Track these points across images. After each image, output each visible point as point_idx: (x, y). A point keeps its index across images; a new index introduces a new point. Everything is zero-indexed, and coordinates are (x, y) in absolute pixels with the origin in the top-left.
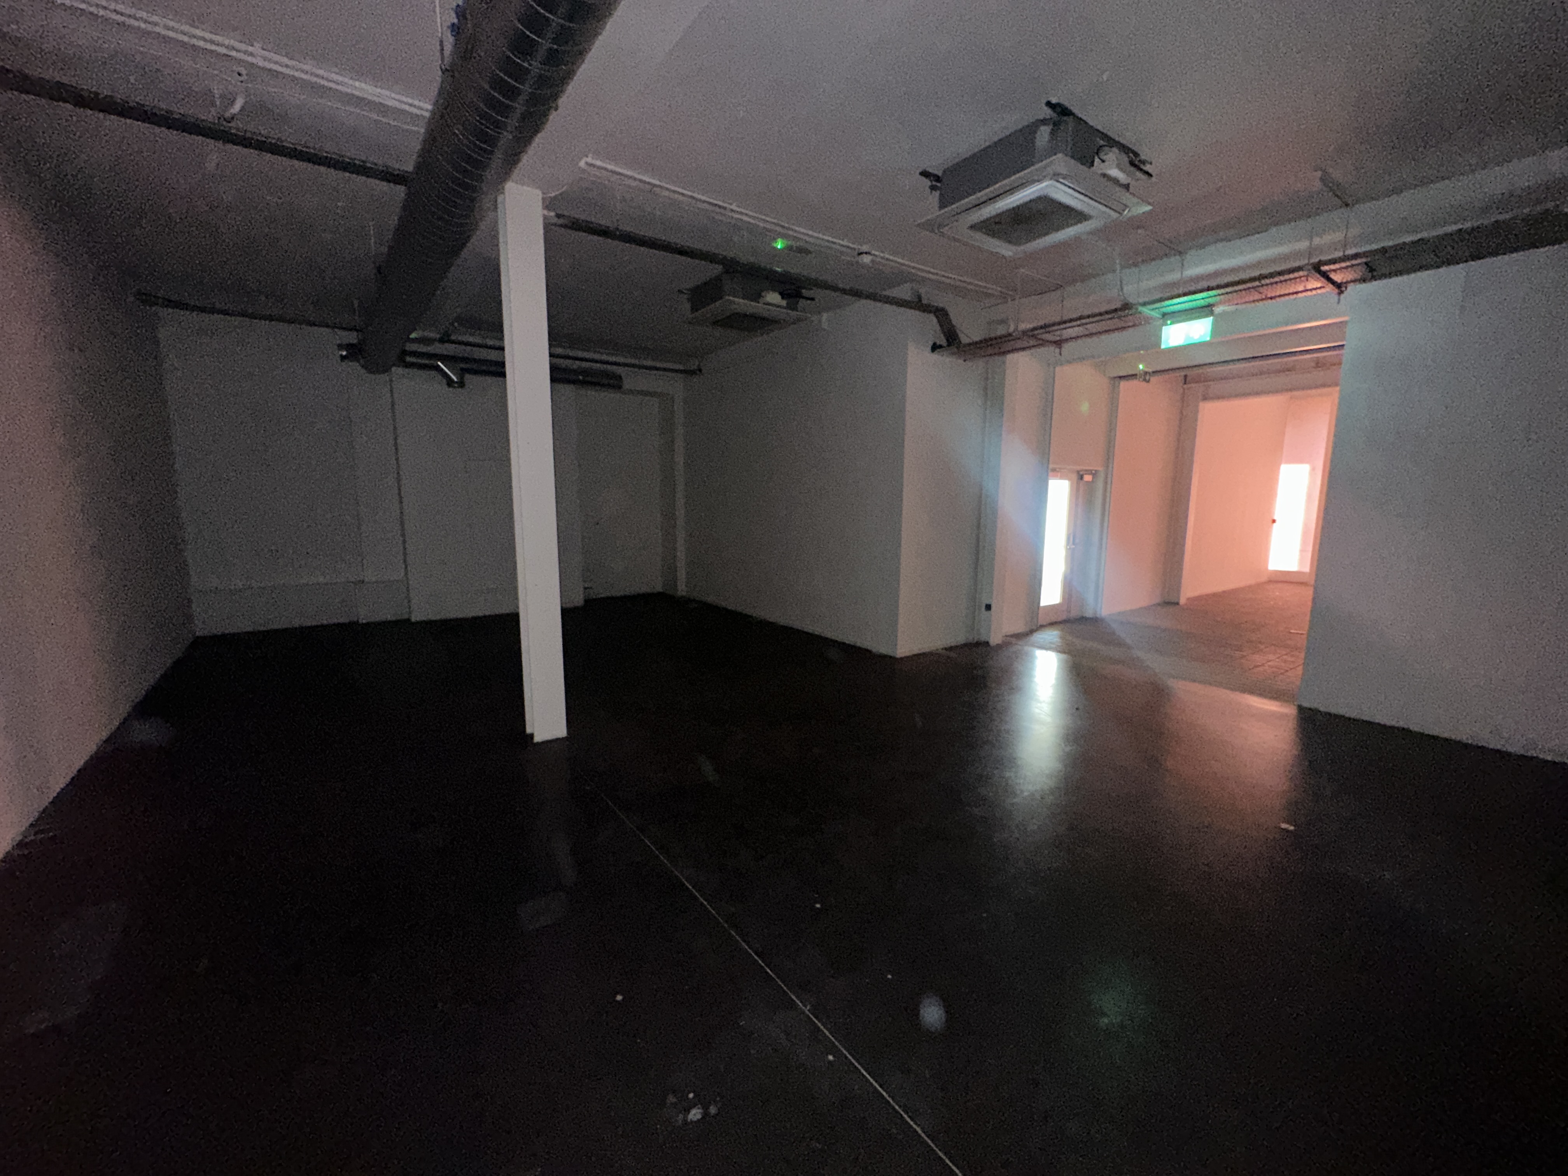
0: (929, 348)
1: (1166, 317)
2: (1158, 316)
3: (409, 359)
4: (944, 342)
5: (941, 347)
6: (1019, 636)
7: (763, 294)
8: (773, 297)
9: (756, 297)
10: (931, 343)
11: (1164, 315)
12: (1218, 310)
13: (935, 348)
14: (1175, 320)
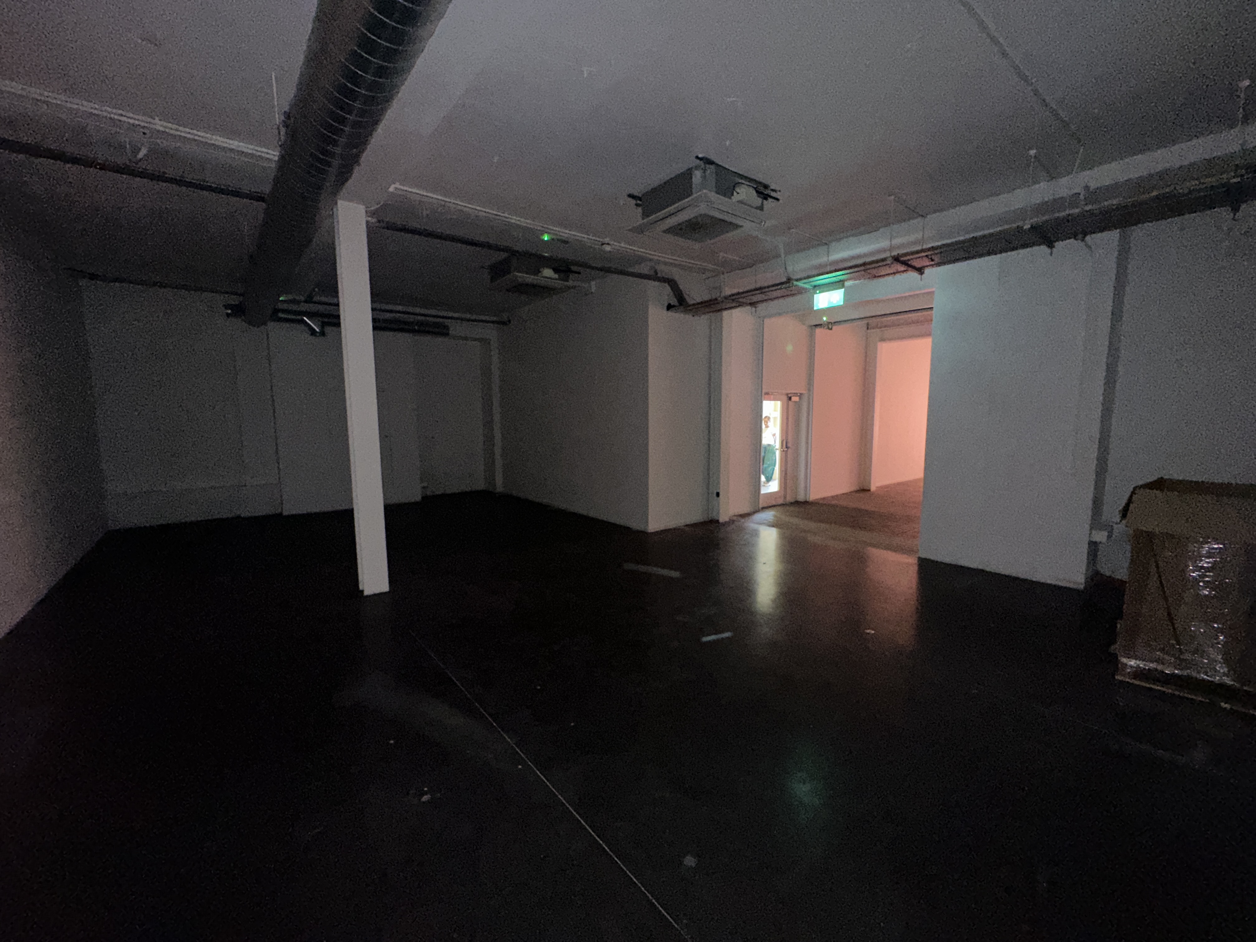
0: (666, 308)
1: (816, 288)
2: (810, 287)
3: (281, 315)
4: (676, 303)
5: (674, 306)
6: (743, 516)
7: (541, 270)
8: (548, 272)
9: (537, 272)
10: (666, 304)
11: (815, 286)
12: (847, 284)
13: (669, 307)
14: (822, 290)
